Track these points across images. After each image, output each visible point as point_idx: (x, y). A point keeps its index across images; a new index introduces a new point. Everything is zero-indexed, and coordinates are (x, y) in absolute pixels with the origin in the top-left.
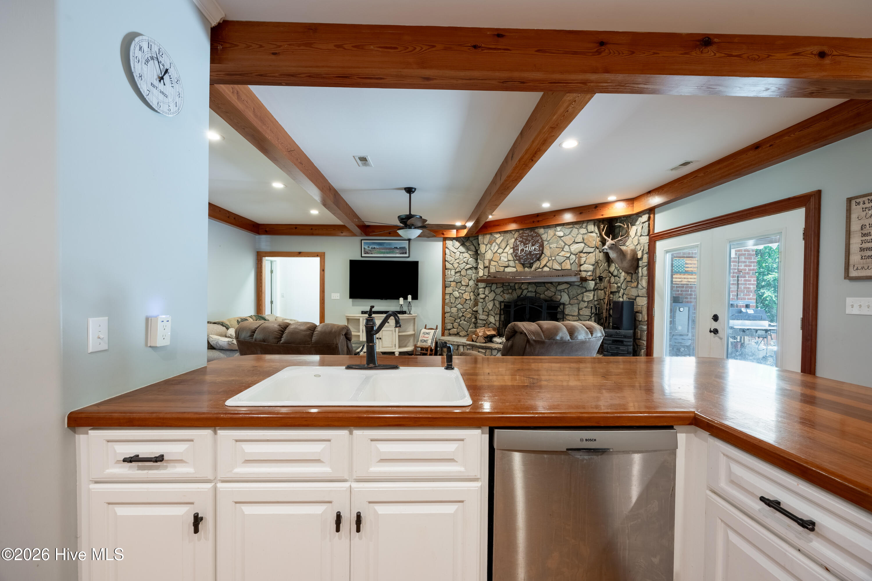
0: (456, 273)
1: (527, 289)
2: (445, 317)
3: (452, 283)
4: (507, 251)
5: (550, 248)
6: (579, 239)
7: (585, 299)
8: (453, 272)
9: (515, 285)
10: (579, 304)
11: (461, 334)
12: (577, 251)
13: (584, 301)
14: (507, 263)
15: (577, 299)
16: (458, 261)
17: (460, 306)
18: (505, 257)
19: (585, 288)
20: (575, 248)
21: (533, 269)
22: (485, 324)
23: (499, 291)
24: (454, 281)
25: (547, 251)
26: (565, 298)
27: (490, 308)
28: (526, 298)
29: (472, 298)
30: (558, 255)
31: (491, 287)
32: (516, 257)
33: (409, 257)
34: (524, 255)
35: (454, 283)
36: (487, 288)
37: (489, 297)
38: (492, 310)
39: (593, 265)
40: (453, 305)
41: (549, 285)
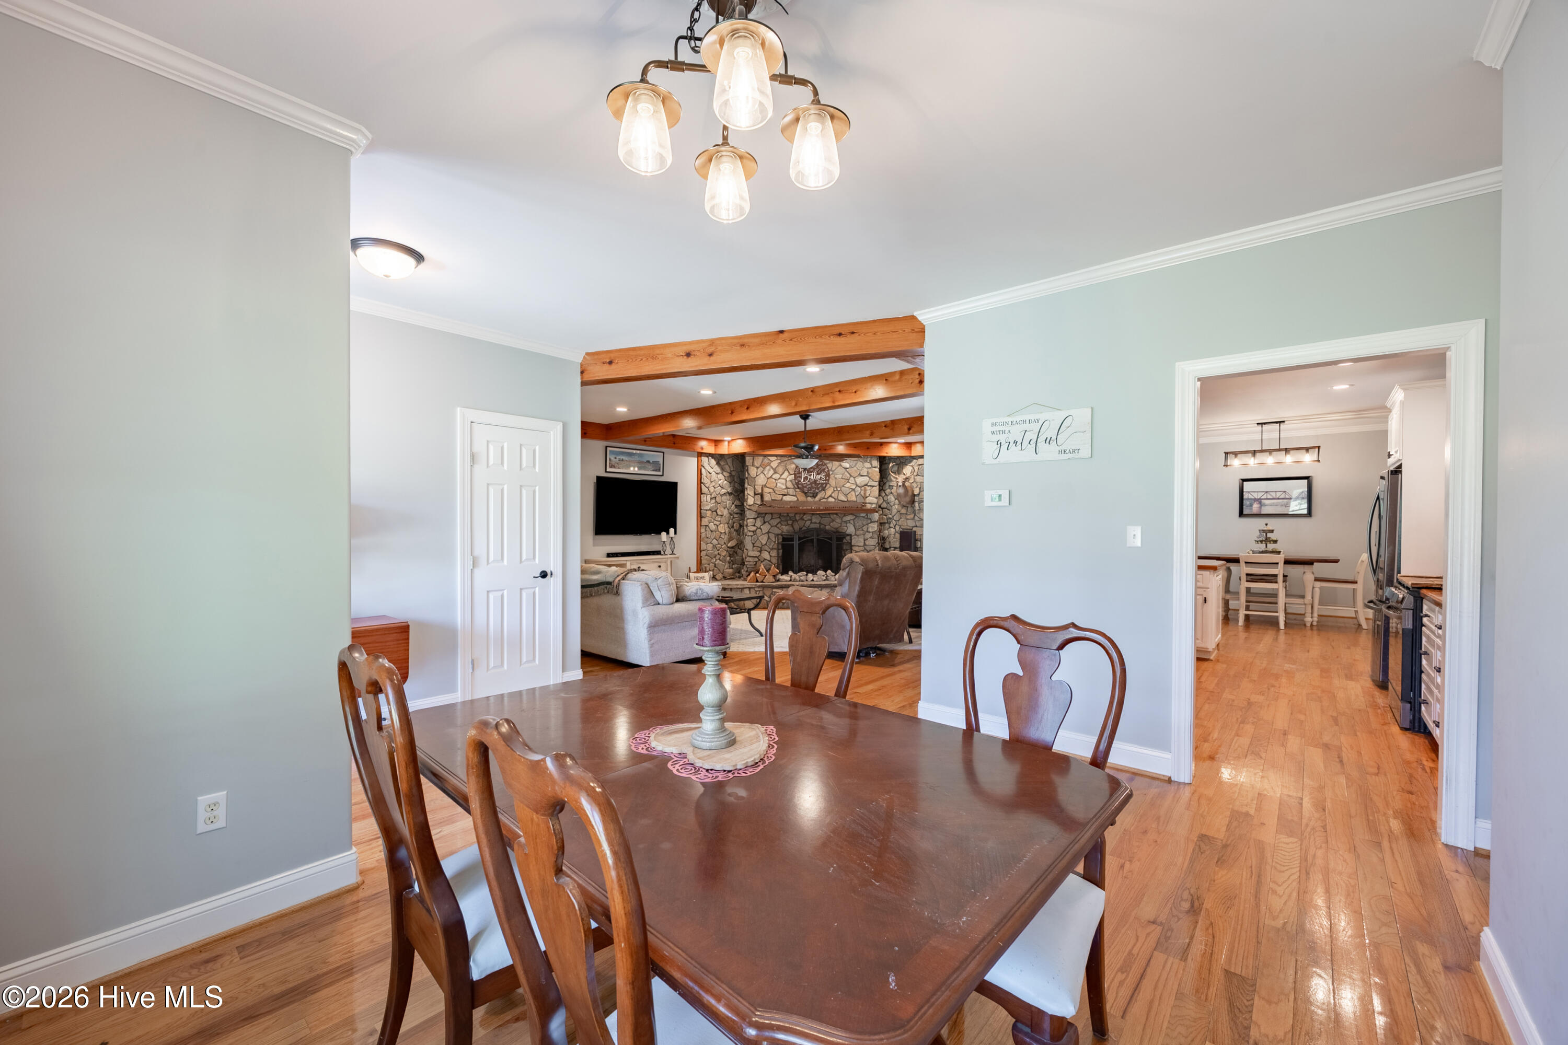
0: (711, 499)
1: (811, 520)
2: (701, 557)
3: (708, 512)
4: (785, 477)
5: (836, 478)
6: (864, 472)
7: (870, 530)
8: (709, 497)
9: (795, 516)
10: (864, 535)
11: (717, 577)
12: (863, 484)
13: (870, 532)
14: (786, 491)
15: (863, 530)
16: (713, 484)
17: (715, 542)
18: (783, 484)
19: (870, 519)
20: (860, 480)
21: (817, 499)
22: (756, 562)
23: (775, 522)
24: (710, 510)
25: (832, 482)
26: (850, 529)
27: (764, 542)
28: (809, 530)
29: (727, 530)
30: (843, 486)
31: (764, 517)
32: (797, 485)
33: (663, 475)
34: (808, 483)
35: (710, 512)
36: (758, 519)
37: (761, 529)
38: (766, 544)
39: (877, 498)
40: (709, 541)
41: (835, 516)
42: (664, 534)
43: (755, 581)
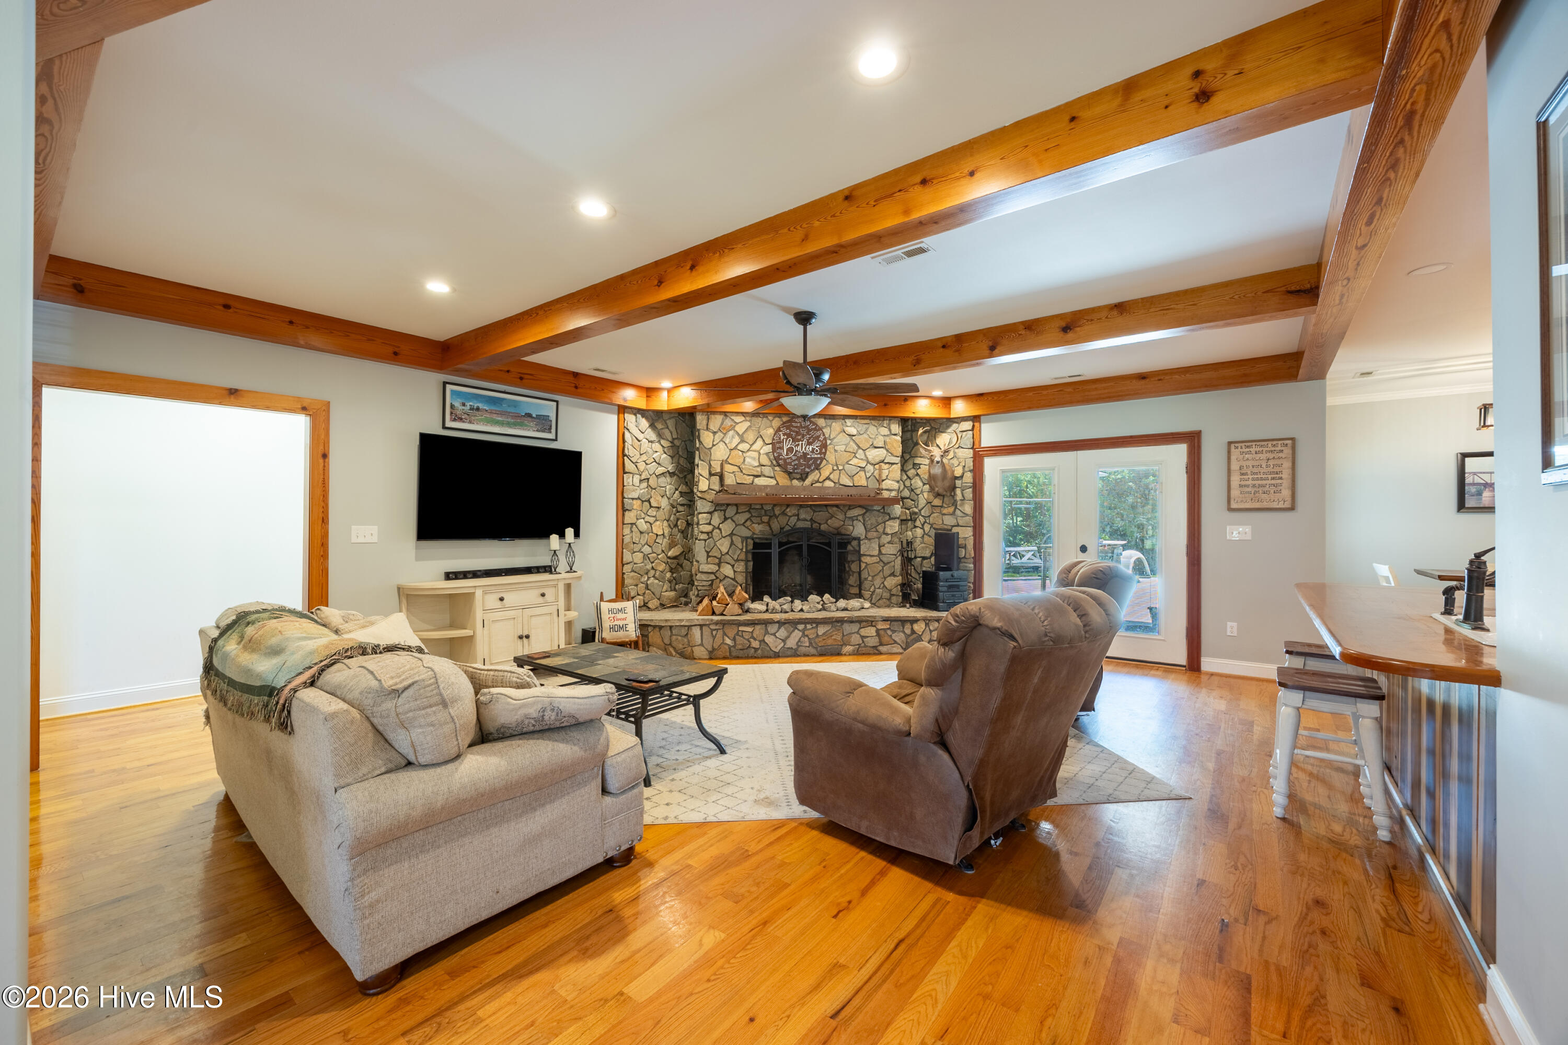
0: (641, 481)
1: (798, 515)
2: (623, 574)
3: (635, 502)
4: (758, 448)
5: (836, 451)
6: (879, 442)
7: (888, 530)
8: (637, 479)
9: (773, 508)
10: (879, 538)
11: (650, 605)
12: (877, 460)
13: (887, 534)
14: (759, 469)
15: (877, 531)
16: (644, 457)
17: (647, 549)
18: (754, 459)
19: (889, 514)
20: (874, 454)
21: (808, 482)
22: (712, 581)
23: (741, 518)
24: (639, 498)
25: (830, 456)
26: (858, 530)
27: (724, 550)
28: (794, 531)
29: (667, 531)
30: (847, 463)
31: (725, 511)
32: (778, 461)
33: (556, 440)
34: (794, 458)
35: (639, 502)
36: (716, 514)
37: (720, 530)
38: (727, 553)
39: (898, 482)
40: (637, 548)
41: (835, 509)
42: (554, 538)
43: (711, 612)
